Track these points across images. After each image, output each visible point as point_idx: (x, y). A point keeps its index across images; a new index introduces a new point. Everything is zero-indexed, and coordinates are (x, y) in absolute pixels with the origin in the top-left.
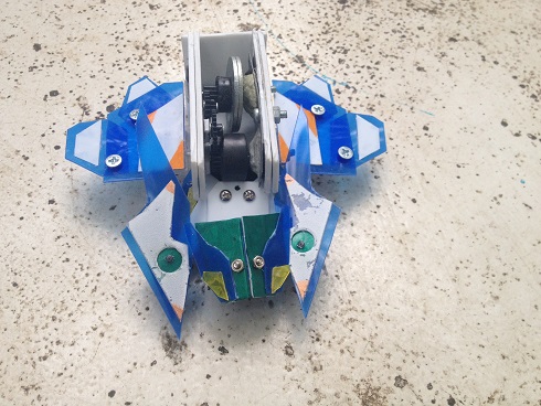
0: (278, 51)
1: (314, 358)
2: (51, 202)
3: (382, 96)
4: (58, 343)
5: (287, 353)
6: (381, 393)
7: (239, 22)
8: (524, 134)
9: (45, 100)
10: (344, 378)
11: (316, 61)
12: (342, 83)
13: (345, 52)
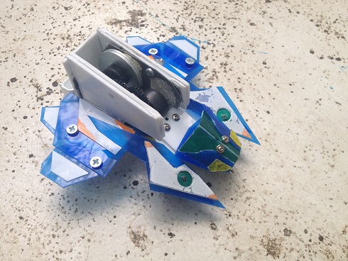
0: (158, 26)
1: (230, 228)
2: (31, 156)
3: (232, 46)
4: (61, 252)
5: (212, 228)
6: (277, 242)
7: (128, 10)
8: (325, 57)
9: (8, 85)
10: (252, 237)
11: (184, 29)
12: (205, 42)
13: (202, 20)
